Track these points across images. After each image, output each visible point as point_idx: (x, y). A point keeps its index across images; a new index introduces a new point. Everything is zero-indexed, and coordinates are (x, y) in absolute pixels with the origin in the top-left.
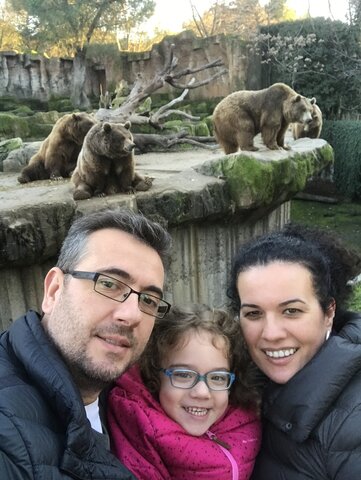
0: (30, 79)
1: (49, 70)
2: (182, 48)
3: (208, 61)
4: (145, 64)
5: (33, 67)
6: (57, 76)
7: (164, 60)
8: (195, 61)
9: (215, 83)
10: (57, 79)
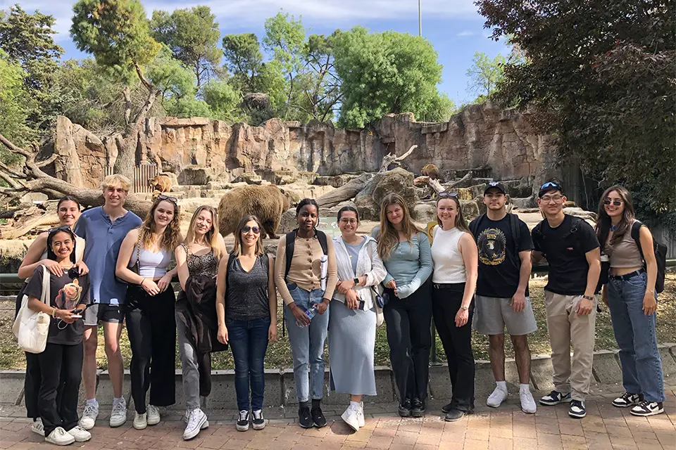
0: (312, 152)
1: (333, 142)
2: (486, 119)
3: (516, 134)
4: (442, 137)
5: (316, 139)
6: (341, 149)
7: (464, 132)
8: (501, 134)
9: (525, 160)
10: (340, 152)
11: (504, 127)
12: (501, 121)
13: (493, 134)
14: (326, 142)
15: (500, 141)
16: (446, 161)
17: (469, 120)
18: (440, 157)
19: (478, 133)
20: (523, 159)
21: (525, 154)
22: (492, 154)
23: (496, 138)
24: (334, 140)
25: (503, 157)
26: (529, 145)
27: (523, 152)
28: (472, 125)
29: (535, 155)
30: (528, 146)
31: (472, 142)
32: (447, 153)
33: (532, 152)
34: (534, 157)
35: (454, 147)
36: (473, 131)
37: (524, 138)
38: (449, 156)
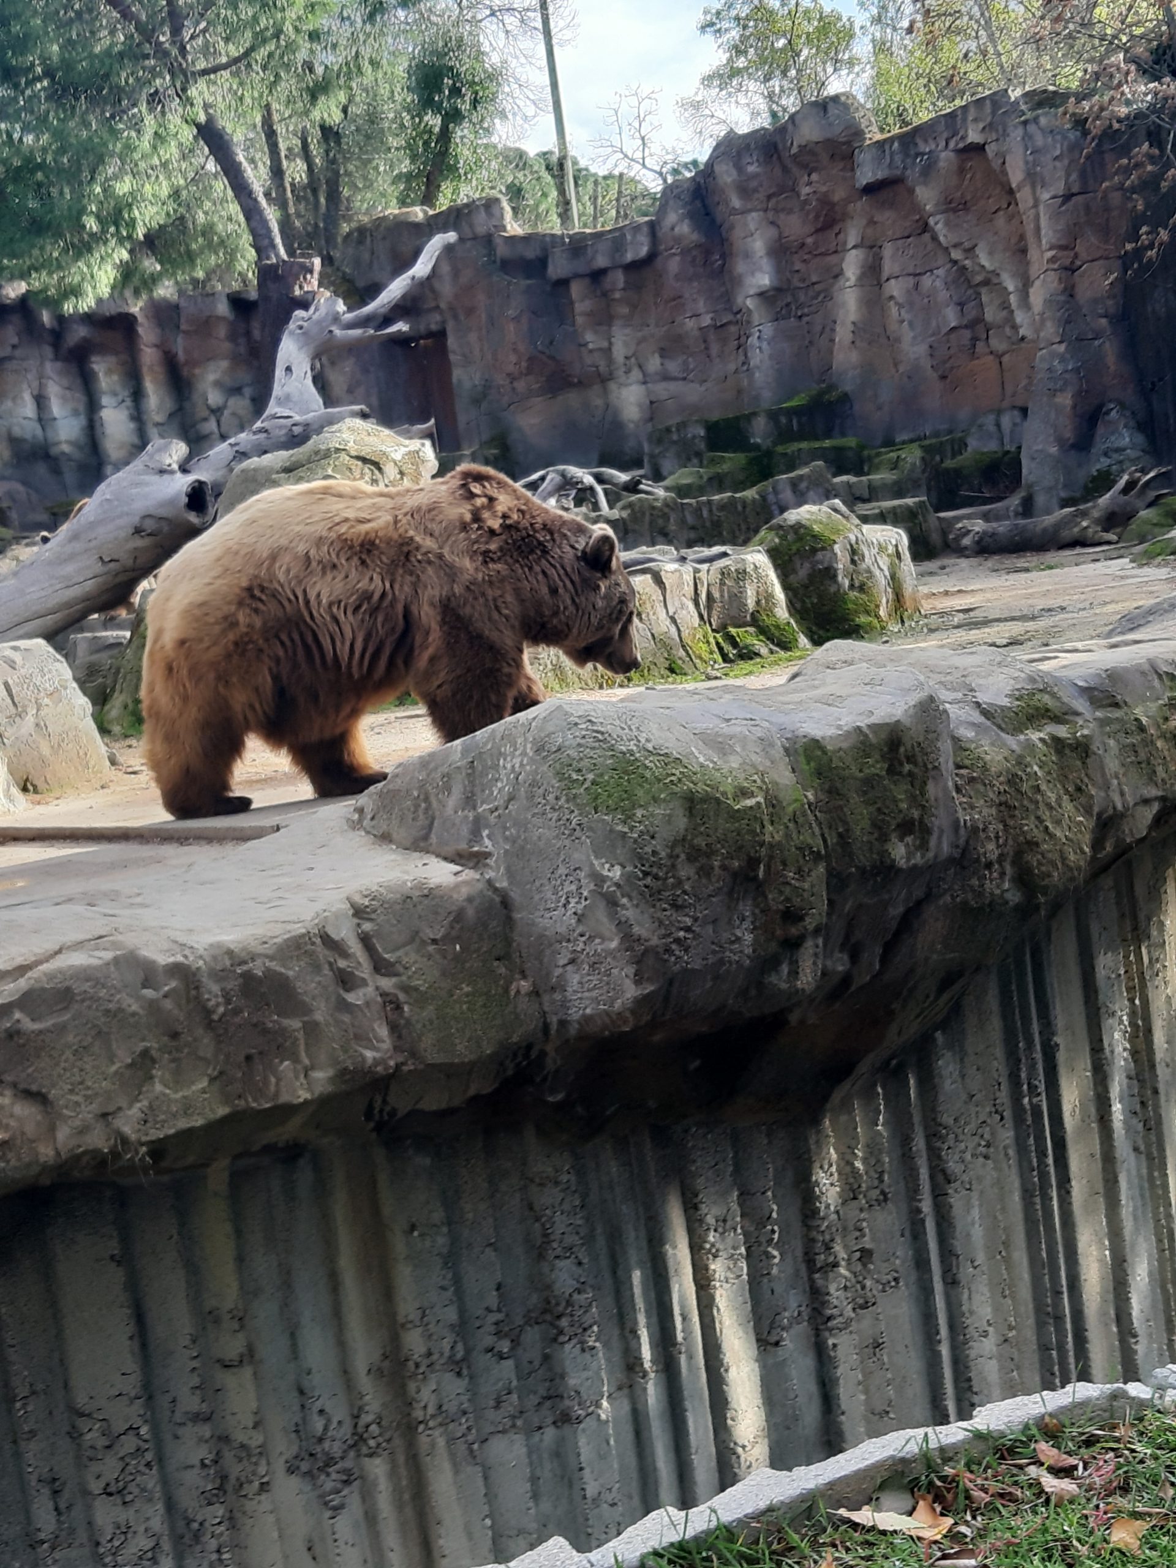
0: (92, 407)
1: (181, 356)
2: (805, 190)
3: (935, 238)
4: (634, 286)
5: (102, 349)
6: (218, 384)
7: (723, 256)
8: (872, 247)
9: (980, 346)
10: (214, 398)
11: (886, 217)
12: (870, 189)
13: (839, 251)
14: (149, 356)
15: (873, 273)
16: (662, 390)
17: (736, 202)
18: (636, 374)
19: (780, 251)
20: (975, 339)
21: (979, 320)
22: (843, 334)
23: (852, 265)
24: (180, 346)
25: (893, 341)
26: (990, 281)
27: (971, 313)
28: (753, 219)
29: (1020, 317)
30: (986, 283)
31: (761, 294)
32: (663, 353)
33: (1005, 306)
34: (1015, 327)
35: (690, 324)
36: (758, 245)
37: (970, 251)
38: (673, 367)
